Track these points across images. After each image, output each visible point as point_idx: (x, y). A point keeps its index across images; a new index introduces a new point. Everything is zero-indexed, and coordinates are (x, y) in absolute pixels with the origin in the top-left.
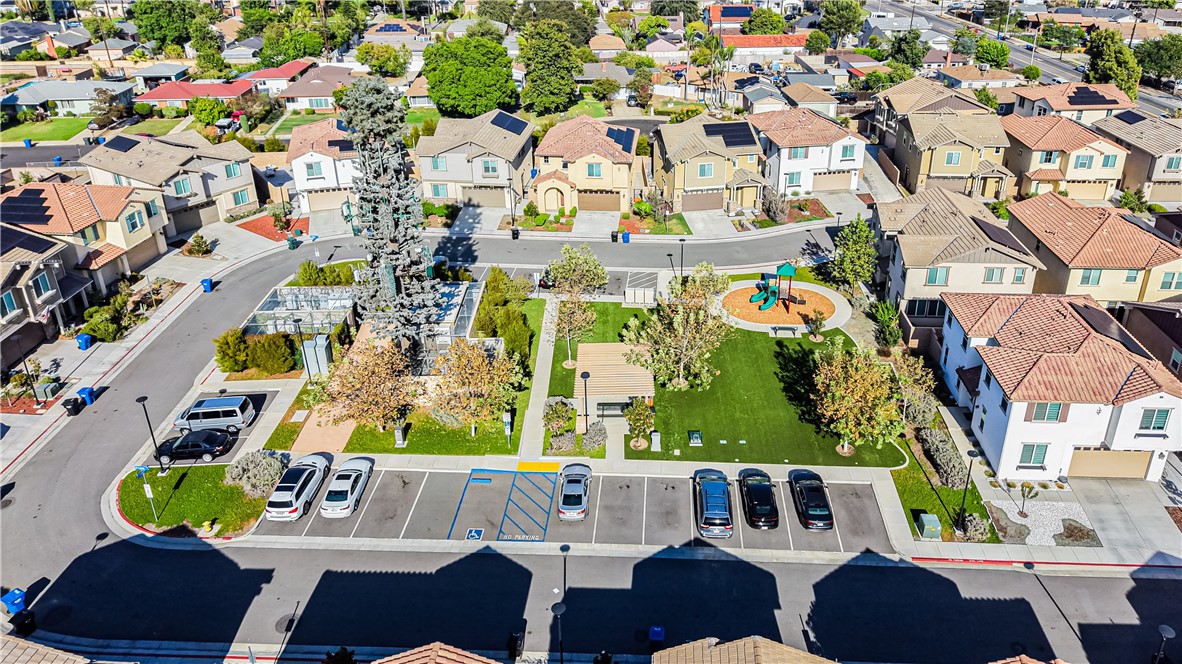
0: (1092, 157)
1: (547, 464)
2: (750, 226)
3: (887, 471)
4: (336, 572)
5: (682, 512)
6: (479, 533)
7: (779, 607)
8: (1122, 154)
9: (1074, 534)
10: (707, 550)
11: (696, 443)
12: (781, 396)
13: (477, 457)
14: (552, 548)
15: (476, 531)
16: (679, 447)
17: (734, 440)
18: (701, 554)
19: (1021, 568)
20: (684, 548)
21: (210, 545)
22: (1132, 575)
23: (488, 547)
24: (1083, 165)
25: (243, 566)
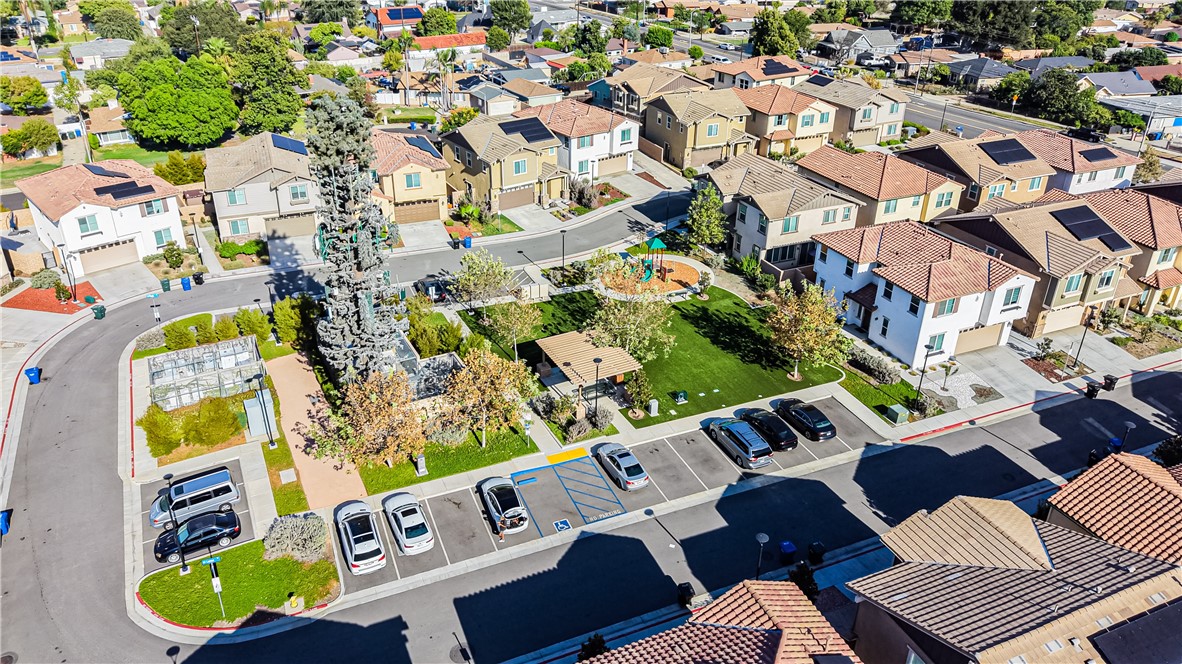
0: (813, 116)
1: (573, 452)
2: (570, 215)
3: (835, 383)
4: (465, 597)
5: (716, 456)
6: (565, 523)
7: (845, 503)
8: (833, 110)
9: (983, 394)
10: (758, 479)
11: (682, 401)
12: (714, 348)
13: (505, 463)
14: (638, 515)
15: (561, 523)
16: (672, 408)
17: (709, 390)
18: (757, 483)
19: (967, 425)
20: (741, 483)
21: (309, 618)
22: (1033, 409)
23: (583, 532)
24: (807, 124)
25: (365, 624)
